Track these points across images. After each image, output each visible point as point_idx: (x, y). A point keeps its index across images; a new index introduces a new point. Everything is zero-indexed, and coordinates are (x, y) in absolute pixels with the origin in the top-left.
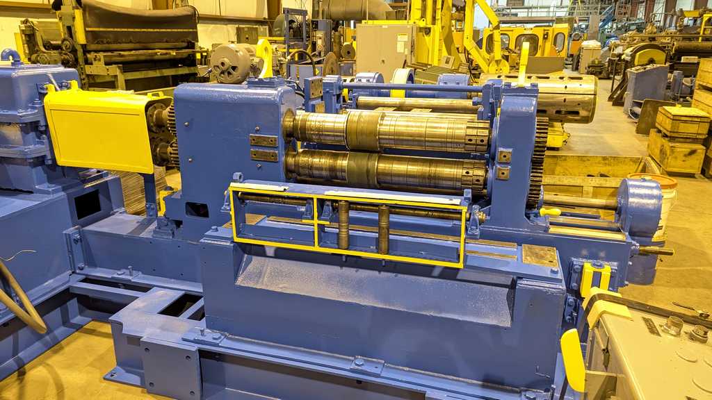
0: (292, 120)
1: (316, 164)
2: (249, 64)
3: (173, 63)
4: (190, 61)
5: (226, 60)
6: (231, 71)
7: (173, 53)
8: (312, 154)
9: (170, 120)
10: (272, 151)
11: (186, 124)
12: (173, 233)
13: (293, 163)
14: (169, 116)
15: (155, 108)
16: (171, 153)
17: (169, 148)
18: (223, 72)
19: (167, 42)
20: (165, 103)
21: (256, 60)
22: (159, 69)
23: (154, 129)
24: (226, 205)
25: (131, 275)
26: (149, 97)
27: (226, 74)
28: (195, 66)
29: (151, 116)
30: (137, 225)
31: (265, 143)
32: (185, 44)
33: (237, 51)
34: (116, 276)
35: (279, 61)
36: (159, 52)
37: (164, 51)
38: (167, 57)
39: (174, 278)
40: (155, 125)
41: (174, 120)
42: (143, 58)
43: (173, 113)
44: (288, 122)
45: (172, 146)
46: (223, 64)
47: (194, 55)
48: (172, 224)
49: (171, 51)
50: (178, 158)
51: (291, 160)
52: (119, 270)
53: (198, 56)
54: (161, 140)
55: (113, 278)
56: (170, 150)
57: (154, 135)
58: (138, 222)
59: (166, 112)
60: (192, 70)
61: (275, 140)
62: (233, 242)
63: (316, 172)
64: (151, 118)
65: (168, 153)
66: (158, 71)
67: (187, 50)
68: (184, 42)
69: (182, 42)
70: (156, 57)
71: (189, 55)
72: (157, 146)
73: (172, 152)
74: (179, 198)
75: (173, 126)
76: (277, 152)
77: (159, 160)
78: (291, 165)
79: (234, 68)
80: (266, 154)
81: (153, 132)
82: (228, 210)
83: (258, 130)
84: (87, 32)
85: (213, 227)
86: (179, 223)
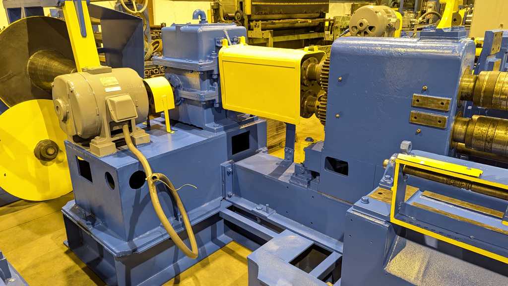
0: (472, 80)
1: (500, 137)
2: (386, 24)
3: (307, 29)
4: (320, 28)
5: (365, 21)
6: (368, 31)
7: (310, 21)
8: (495, 124)
9: (323, 74)
10: (439, 116)
11: (340, 78)
12: (309, 183)
13: (463, 131)
14: (323, 70)
15: (309, 61)
16: (318, 107)
17: (317, 101)
18: (359, 33)
19: (305, 13)
20: (318, 57)
21: (393, 20)
22: (297, 34)
23: (305, 82)
24: (387, 178)
25: (267, 212)
26: (306, 51)
27: (363, 33)
28: (323, 31)
29: (305, 69)
30: (277, 166)
31: (433, 106)
32: (318, 15)
33: (376, 12)
34: (255, 210)
35: (411, 22)
36: (300, 20)
37: (303, 20)
38: (304, 24)
39: (304, 225)
40: (307, 78)
41: (328, 75)
42: (287, 25)
43: (328, 67)
44: (466, 82)
45: (319, 100)
46: (361, 24)
47: (323, 23)
48: (308, 173)
49: (308, 20)
50: (325, 112)
51: (460, 128)
52: (258, 204)
53: (327, 24)
54: (310, 93)
55: (252, 211)
56: (317, 103)
57: (305, 88)
58: (277, 164)
59: (319, 67)
60: (320, 35)
61: (448, 103)
62: (388, 222)
63: (495, 146)
64: (304, 71)
65: (316, 106)
66: (296, 36)
67: (319, 19)
68: (318, 13)
69: (316, 13)
70: (297, 25)
71: (320, 23)
72: (305, 98)
73: (320, 106)
74: (321, 151)
75: (326, 80)
76: (447, 117)
77: (306, 113)
78: (460, 133)
79: (371, 28)
80: (430, 119)
81: (304, 85)
82: (388, 185)
83: (425, 90)
84: (252, 5)
85: (364, 198)
86: (315, 174)
